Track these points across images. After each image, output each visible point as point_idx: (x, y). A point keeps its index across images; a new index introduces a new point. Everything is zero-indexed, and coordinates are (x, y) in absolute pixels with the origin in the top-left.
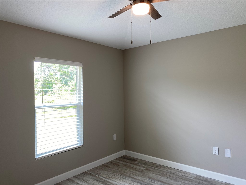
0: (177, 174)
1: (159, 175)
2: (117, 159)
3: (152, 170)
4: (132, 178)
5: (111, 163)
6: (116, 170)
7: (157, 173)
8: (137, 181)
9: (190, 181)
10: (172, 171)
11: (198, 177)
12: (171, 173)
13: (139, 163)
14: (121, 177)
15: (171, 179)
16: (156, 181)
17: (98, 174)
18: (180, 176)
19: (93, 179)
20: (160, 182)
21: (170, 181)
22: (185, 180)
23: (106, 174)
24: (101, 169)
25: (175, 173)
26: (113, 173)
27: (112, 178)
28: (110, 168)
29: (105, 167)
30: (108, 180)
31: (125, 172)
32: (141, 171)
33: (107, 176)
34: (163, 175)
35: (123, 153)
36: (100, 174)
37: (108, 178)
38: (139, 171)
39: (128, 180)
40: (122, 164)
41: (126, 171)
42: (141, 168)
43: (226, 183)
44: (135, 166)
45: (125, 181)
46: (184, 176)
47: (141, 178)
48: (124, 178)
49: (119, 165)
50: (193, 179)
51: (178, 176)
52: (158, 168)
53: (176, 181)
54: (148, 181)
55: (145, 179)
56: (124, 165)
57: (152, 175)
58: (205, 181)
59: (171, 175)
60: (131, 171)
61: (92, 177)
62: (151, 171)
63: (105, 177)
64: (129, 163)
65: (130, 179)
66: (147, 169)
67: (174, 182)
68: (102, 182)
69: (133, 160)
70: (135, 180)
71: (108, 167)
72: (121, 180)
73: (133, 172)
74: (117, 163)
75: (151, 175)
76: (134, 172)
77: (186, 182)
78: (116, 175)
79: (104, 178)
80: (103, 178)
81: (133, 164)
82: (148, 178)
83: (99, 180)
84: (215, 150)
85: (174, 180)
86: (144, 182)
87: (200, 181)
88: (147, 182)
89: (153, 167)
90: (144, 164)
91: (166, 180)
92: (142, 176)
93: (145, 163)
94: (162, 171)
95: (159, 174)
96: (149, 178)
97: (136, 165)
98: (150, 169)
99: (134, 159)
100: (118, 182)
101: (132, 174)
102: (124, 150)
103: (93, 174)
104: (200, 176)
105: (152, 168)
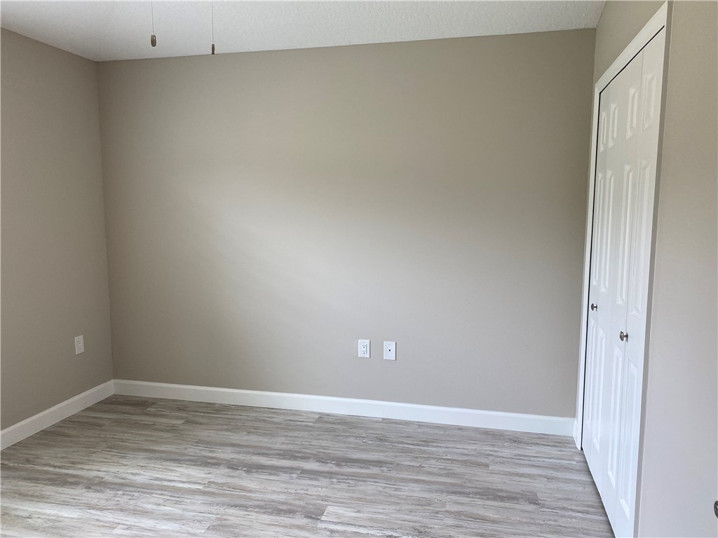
0: (273, 420)
1: (226, 430)
2: (88, 409)
3: (203, 421)
4: (146, 450)
5: (70, 422)
6: (92, 440)
7: (219, 427)
8: (164, 455)
9: (305, 431)
10: (259, 415)
11: (322, 418)
12: (256, 420)
13: (165, 408)
14: (112, 456)
15: (256, 434)
16: (219, 446)
17: (28, 461)
18: (280, 424)
19: (14, 478)
20: (229, 448)
21: (256, 440)
22: (292, 430)
23: (60, 455)
24: (38, 444)
25: (268, 419)
26: (84, 449)
27: (81, 463)
28: (69, 436)
29: (49, 437)
30: (70, 472)
31: (123, 441)
32: (172, 429)
33: (66, 460)
34: (236, 429)
35: (110, 388)
36: (38, 460)
37: (69, 465)
38: (168, 431)
39: (134, 458)
40: (109, 419)
41: (126, 436)
42: (172, 422)
43: (383, 419)
44: (153, 419)
45: (125, 463)
46: (290, 420)
47: (174, 446)
48: (122, 457)
49: (99, 425)
50: (311, 424)
51: (276, 423)
52: (221, 414)
53: (272, 435)
54: (197, 451)
55: (186, 446)
56: (118, 422)
57: (206, 433)
58: (339, 423)
59: (256, 424)
60: (141, 435)
61: (12, 473)
62: (201, 424)
63: (56, 464)
64: (132, 414)
65: (142, 455)
66: (188, 422)
67: (266, 440)
68: (50, 480)
69: (142, 404)
70: (157, 455)
71: (64, 435)
72: (114, 462)
73: (147, 436)
74: (92, 420)
75: (204, 434)
76: (151, 436)
77: (296, 434)
78: (94, 453)
79: (55, 467)
80: (51, 469)
81: (147, 415)
82: (196, 442)
83: (38, 475)
84: (362, 348)
85: (266, 435)
86: (184, 455)
87: (329, 426)
88: (194, 454)
89: (204, 413)
90: (180, 409)
91: (246, 438)
92: (179, 442)
93: (181, 407)
94: (231, 419)
95: (225, 427)
96: (199, 442)
97: (155, 415)
98: (196, 419)
99: (146, 402)
100: (103, 469)
101: (146, 440)
102: (113, 380)
103: (11, 465)
104: (328, 415)
105: (202, 417)
